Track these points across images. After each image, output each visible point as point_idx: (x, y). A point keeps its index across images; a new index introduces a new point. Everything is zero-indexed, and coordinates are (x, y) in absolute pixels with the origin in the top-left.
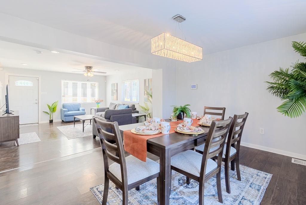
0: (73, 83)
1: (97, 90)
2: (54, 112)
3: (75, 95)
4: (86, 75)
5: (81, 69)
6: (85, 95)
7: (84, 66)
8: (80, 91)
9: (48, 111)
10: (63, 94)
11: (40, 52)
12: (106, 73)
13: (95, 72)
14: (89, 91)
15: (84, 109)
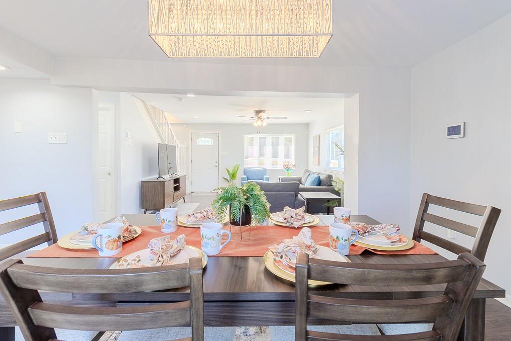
0: (260, 138)
1: (293, 148)
2: (234, 179)
3: (261, 155)
4: (255, 124)
5: (248, 116)
6: (275, 155)
7: (253, 110)
8: (268, 149)
9: (228, 177)
10: (245, 155)
11: (181, 99)
12: (286, 118)
13: (268, 118)
14: (281, 150)
15: (269, 178)
